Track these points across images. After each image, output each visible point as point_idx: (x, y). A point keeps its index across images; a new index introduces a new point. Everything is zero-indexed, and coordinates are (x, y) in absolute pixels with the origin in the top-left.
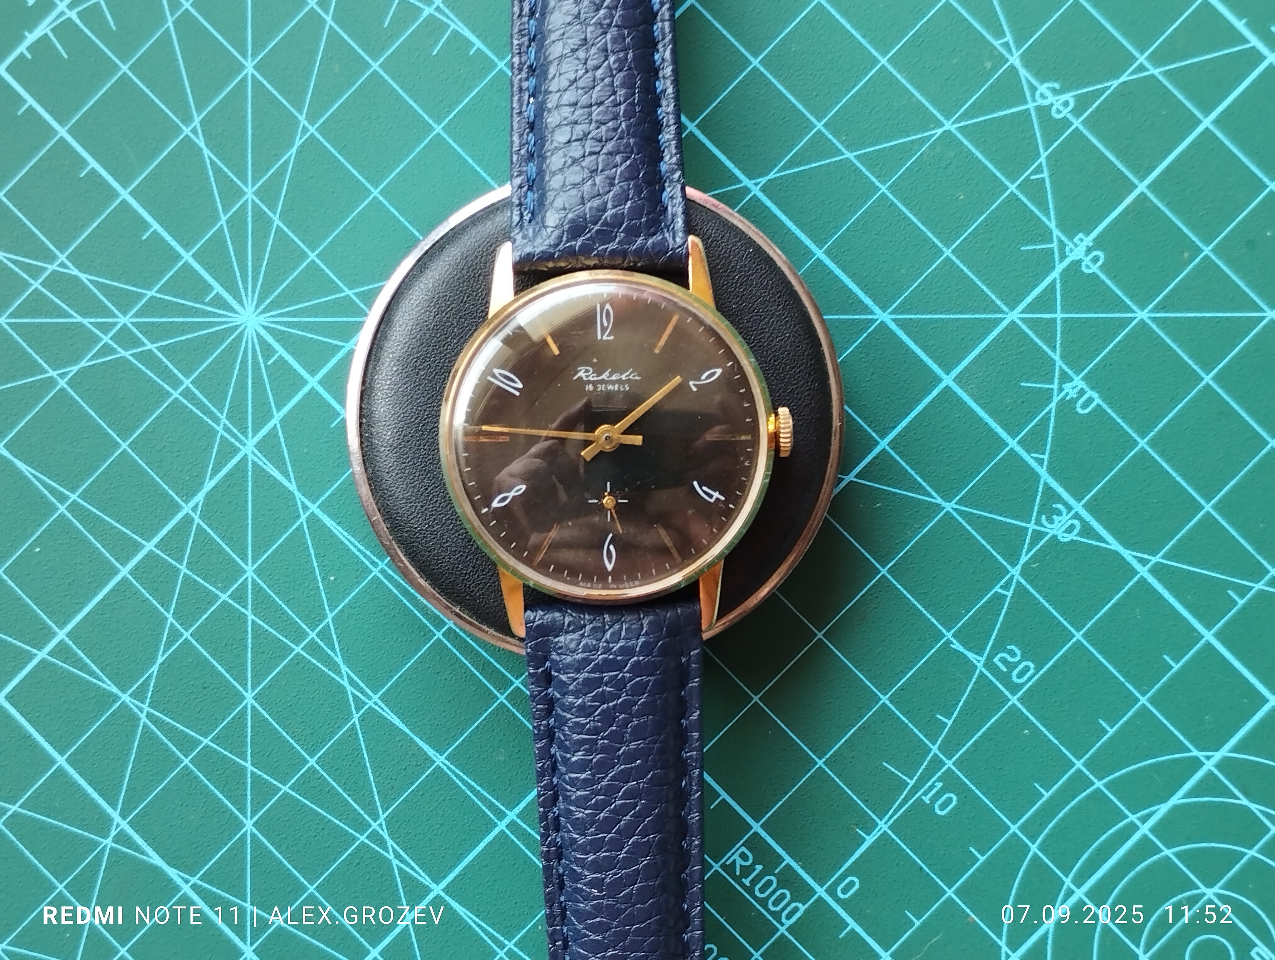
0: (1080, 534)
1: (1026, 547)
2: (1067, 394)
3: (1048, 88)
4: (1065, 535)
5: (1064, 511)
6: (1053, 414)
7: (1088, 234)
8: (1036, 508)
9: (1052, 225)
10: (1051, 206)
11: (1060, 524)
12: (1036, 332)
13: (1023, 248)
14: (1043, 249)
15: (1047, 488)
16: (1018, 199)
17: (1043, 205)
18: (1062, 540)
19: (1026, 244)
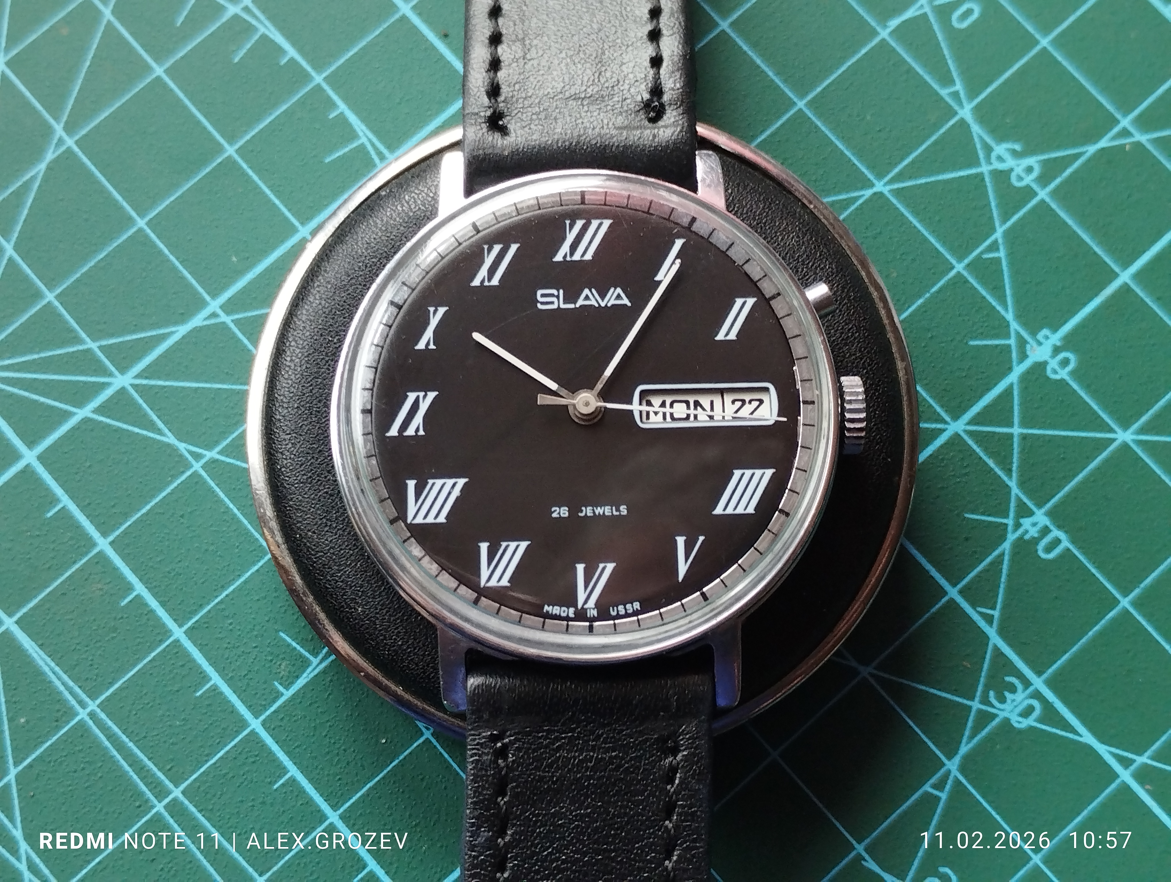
0: (1039, 720)
1: (967, 733)
2: (1027, 532)
3: (1008, 150)
4: (1020, 719)
5: (1020, 686)
6: (1006, 558)
7: (1055, 330)
8: (982, 680)
9: (1010, 316)
10: (1008, 292)
11: (1015, 703)
12: (986, 450)
13: (972, 343)
14: (997, 346)
15: (998, 653)
16: (966, 281)
17: (998, 290)
18: (1016, 725)
19: (975, 338)
